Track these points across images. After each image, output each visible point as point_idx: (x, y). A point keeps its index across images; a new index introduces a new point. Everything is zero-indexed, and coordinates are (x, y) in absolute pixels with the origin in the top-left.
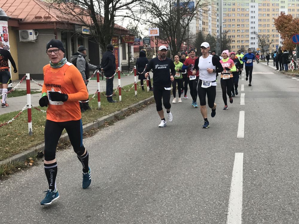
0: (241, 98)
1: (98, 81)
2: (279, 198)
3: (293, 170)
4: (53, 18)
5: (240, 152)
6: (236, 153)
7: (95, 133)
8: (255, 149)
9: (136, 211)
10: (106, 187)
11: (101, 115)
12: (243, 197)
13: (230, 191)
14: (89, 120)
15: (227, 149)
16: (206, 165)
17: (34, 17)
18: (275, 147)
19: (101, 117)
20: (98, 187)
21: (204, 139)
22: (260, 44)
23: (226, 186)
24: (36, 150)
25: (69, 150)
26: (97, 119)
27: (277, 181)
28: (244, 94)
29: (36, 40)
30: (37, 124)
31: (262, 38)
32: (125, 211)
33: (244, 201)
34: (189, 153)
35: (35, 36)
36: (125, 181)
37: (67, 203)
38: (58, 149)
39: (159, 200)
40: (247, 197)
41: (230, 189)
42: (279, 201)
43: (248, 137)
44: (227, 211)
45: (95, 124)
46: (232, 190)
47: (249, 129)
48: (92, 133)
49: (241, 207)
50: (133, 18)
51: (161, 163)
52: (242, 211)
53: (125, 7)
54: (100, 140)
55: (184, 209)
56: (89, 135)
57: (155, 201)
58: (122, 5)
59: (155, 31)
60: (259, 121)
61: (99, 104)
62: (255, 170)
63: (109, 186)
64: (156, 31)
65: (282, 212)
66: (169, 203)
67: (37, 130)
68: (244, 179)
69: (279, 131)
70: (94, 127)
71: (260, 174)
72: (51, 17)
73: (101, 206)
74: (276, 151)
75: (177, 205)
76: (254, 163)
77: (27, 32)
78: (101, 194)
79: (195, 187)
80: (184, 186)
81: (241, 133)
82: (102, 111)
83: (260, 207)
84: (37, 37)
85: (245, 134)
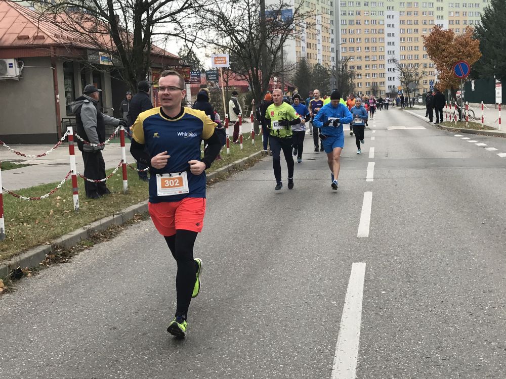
0: (367, 170)
1: (123, 145)
2: (420, 339)
3: (448, 290)
4: (49, 38)
5: (361, 260)
6: (353, 263)
7: (117, 233)
8: (387, 255)
9: (176, 367)
10: (128, 326)
11: (127, 203)
12: (360, 338)
13: (339, 327)
14: (106, 211)
15: (339, 257)
16: (303, 284)
17: (15, 36)
18: (420, 251)
19: (129, 206)
20: (115, 328)
21: (301, 241)
22: (403, 80)
23: (334, 319)
24: (10, 266)
25: (68, 264)
26: (121, 210)
27: (418, 310)
28: (374, 163)
29: (20, 76)
30: (15, 221)
31: (406, 70)
32: (157, 368)
33: (361, 344)
34: (274, 266)
35: (18, 69)
36: (162, 316)
37: (58, 356)
38: (48, 263)
39: (218, 348)
40: (366, 338)
41: (339, 325)
42: (422, 343)
43: (375, 235)
44: (332, 363)
45: (117, 218)
46: (343, 327)
47: (377, 222)
48: (112, 234)
49: (356, 355)
50: (182, 38)
51: (226, 284)
52: (357, 362)
53: (168, 19)
54: (123, 246)
55: (259, 361)
56: (106, 238)
57: (211, 349)
58: (163, 15)
59: (221, 59)
60: (395, 208)
61: (126, 183)
62: (383, 292)
63: (134, 325)
64: (223, 59)
65: (425, 362)
66: (234, 353)
67: (14, 230)
68: (364, 308)
69: (427, 224)
70: (115, 224)
71: (392, 298)
72: (46, 37)
73: (118, 361)
74: (420, 258)
75: (248, 355)
76: (383, 280)
77: (4, 63)
78: (119, 340)
79: (280, 323)
80: (262, 321)
81: (364, 229)
82: (130, 197)
83: (389, 354)
84: (22, 71)
85: (371, 231)
